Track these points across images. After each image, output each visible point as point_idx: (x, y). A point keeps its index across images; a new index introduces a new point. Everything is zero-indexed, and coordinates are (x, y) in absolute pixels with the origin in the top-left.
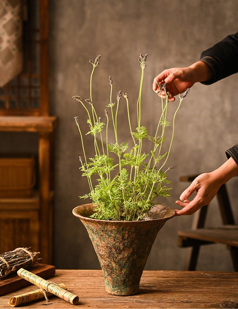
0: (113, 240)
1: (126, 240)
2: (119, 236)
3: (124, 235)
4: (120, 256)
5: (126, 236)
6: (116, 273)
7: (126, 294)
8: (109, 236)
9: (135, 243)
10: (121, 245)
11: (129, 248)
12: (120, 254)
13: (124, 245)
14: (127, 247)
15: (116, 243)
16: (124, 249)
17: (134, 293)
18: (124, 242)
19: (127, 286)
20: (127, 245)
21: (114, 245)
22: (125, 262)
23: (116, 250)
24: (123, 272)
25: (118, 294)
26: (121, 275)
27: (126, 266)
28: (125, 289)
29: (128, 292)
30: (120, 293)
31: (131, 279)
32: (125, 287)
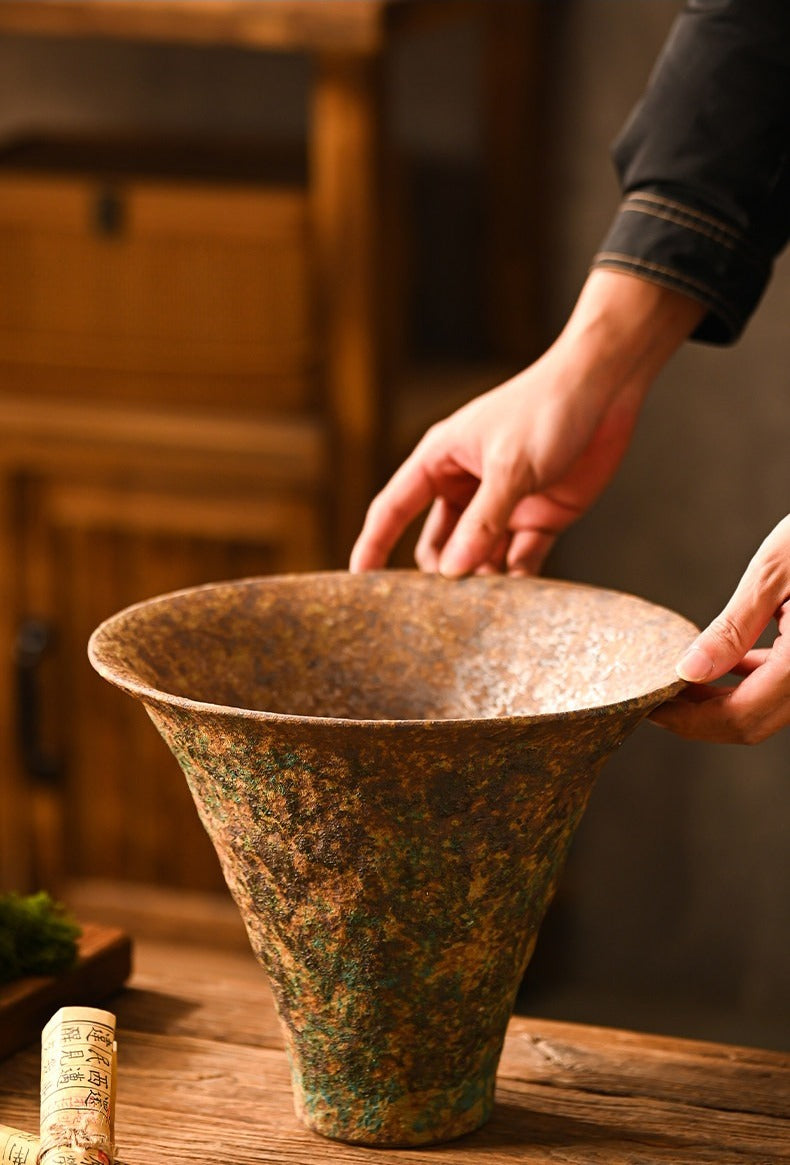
0: (245, 810)
1: (313, 823)
2: (270, 794)
3: (296, 795)
4: (306, 914)
5: (311, 799)
6: (304, 1005)
7: (374, 1136)
8: (225, 786)
9: (374, 848)
10: (294, 847)
11: (341, 872)
12: (299, 896)
13: (307, 848)
14: (330, 867)
15: (267, 833)
16: (313, 877)
17: (425, 1137)
18: (305, 832)
19: (373, 1092)
20: (326, 848)
21: (261, 843)
22: (341, 952)
23: (275, 872)
24: (341, 1002)
25: (328, 1130)
26: (331, 1024)
27: (346, 975)
28: (364, 1108)
29: (386, 1127)
30: (338, 1125)
31: (395, 1051)
32: (362, 1096)
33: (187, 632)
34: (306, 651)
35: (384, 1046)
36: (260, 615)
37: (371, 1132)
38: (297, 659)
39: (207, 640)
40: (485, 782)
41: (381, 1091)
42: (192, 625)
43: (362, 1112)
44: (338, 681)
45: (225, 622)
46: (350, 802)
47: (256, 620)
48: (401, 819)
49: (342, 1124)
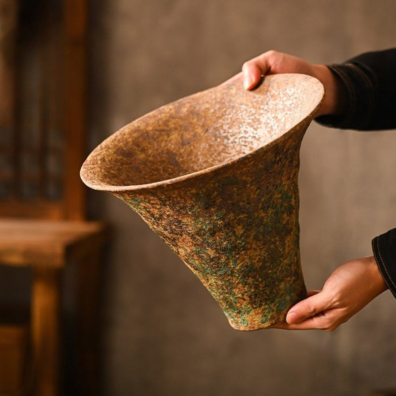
9: (187, 225)
11: (182, 236)
24: (212, 281)
28: (240, 317)
29: (250, 324)
31: (240, 295)
32: (237, 313)
33: (147, 132)
34: (203, 126)
35: (234, 294)
36: (182, 115)
38: (199, 130)
39: (157, 133)
40: (216, 193)
41: (243, 310)
42: (150, 128)
43: (240, 319)
44: (218, 135)
45: (166, 123)
47: (181, 118)
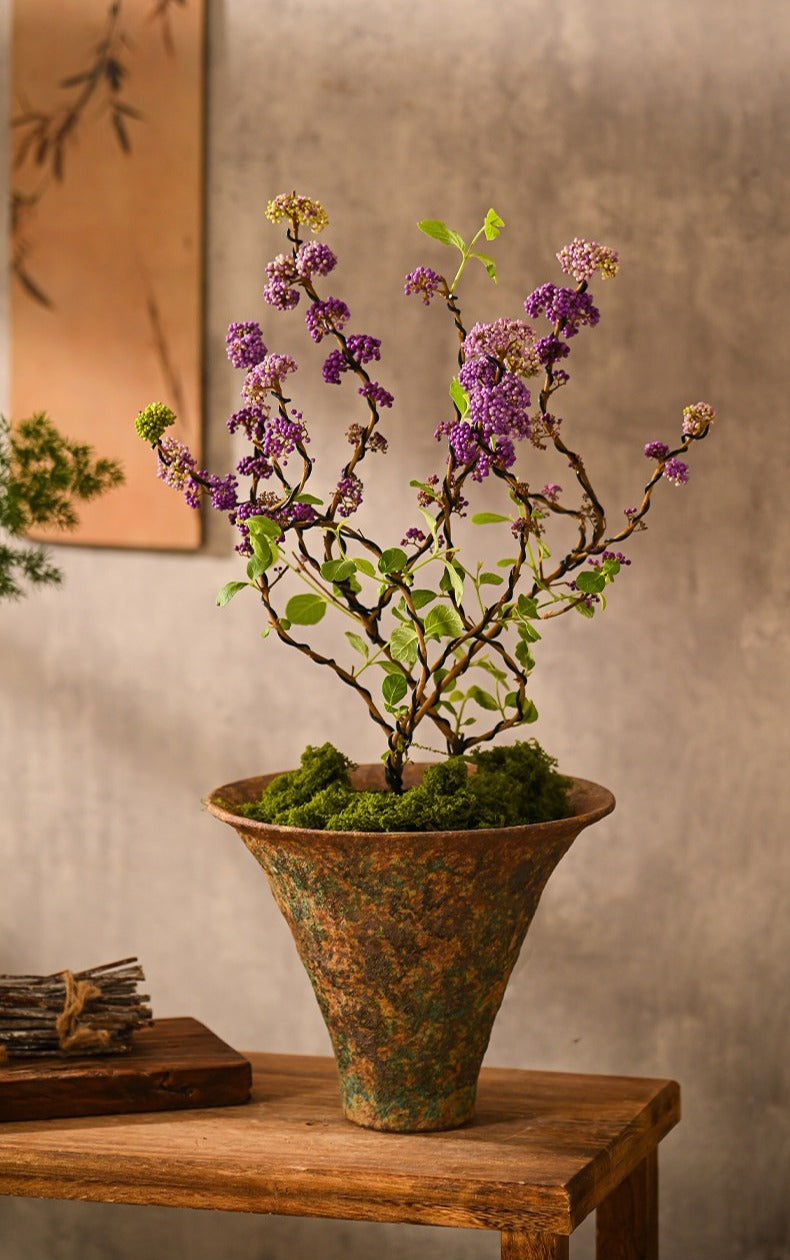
0: (386, 909)
1: (438, 908)
2: (413, 892)
3: (432, 890)
5: (442, 890)
7: (434, 1123)
8: (372, 894)
10: (420, 927)
12: (412, 963)
13: (429, 926)
14: (442, 938)
15: (399, 921)
16: (429, 946)
18: (431, 914)
19: (435, 1094)
20: (443, 924)
21: (392, 929)
22: (434, 997)
23: (398, 949)
24: (425, 1034)
25: (399, 1126)
26: (414, 1051)
27: (431, 1014)
29: (443, 1116)
30: (409, 1122)
32: (429, 1097)
37: (433, 1121)
41: (440, 1092)
46: (467, 890)
48: (492, 897)
49: (411, 1119)
